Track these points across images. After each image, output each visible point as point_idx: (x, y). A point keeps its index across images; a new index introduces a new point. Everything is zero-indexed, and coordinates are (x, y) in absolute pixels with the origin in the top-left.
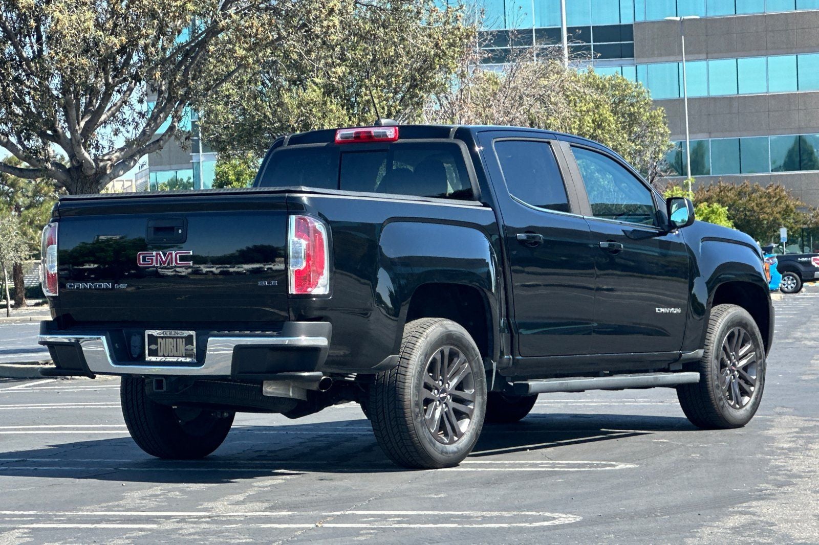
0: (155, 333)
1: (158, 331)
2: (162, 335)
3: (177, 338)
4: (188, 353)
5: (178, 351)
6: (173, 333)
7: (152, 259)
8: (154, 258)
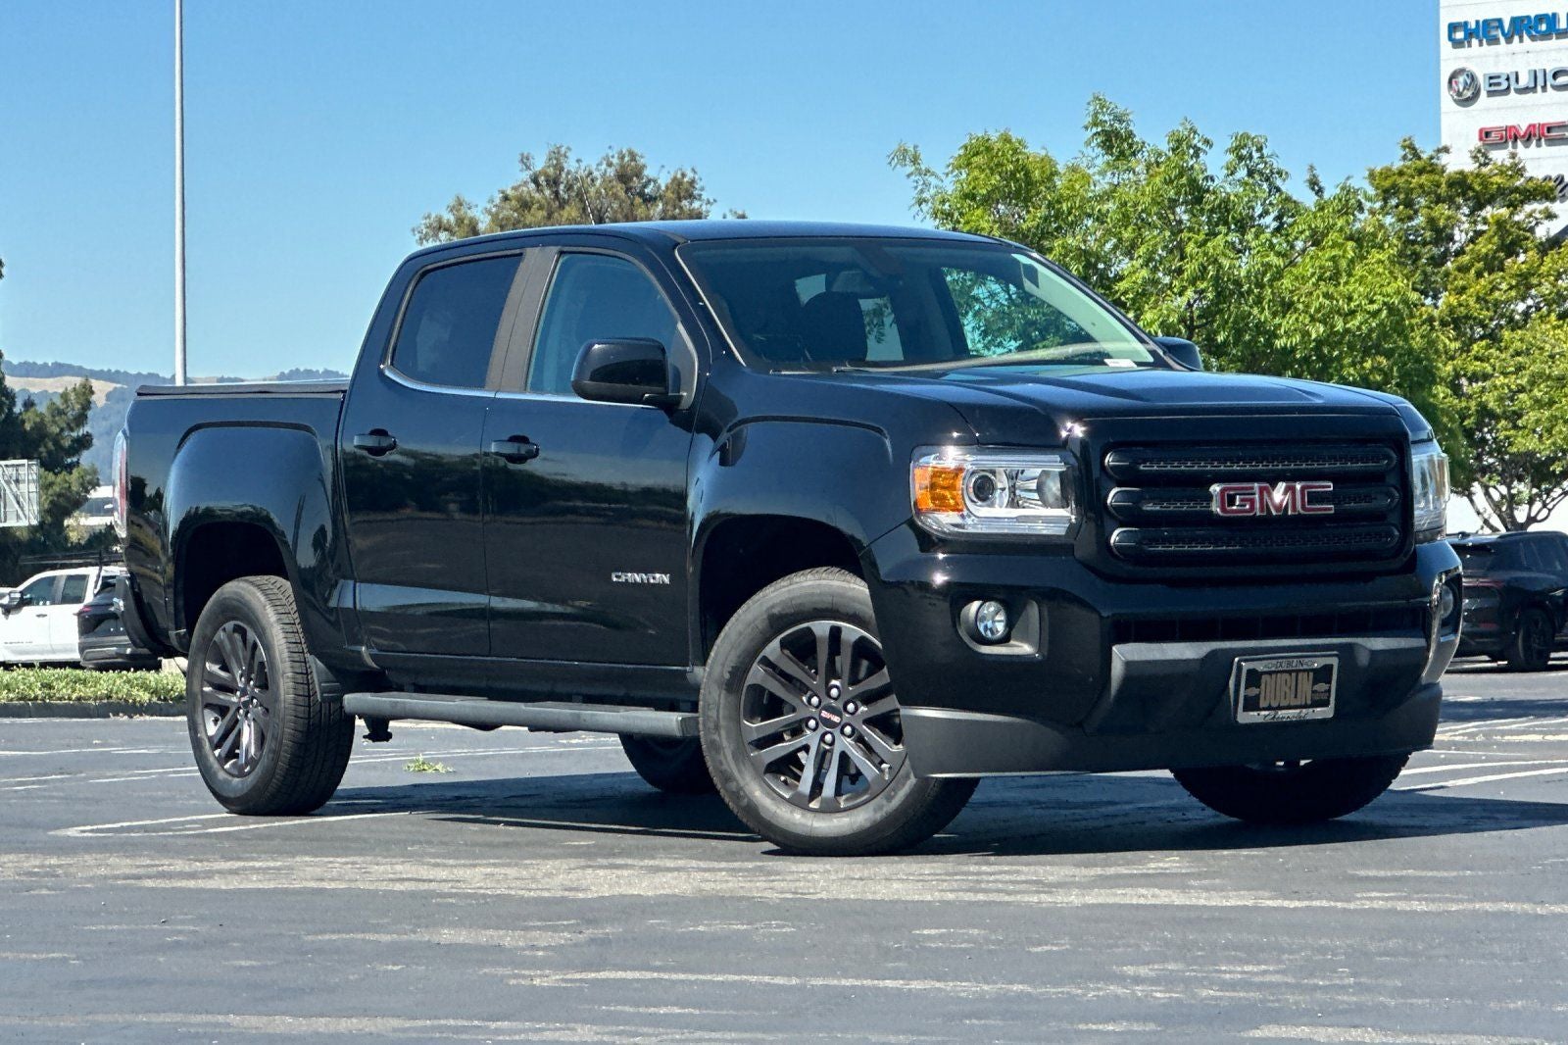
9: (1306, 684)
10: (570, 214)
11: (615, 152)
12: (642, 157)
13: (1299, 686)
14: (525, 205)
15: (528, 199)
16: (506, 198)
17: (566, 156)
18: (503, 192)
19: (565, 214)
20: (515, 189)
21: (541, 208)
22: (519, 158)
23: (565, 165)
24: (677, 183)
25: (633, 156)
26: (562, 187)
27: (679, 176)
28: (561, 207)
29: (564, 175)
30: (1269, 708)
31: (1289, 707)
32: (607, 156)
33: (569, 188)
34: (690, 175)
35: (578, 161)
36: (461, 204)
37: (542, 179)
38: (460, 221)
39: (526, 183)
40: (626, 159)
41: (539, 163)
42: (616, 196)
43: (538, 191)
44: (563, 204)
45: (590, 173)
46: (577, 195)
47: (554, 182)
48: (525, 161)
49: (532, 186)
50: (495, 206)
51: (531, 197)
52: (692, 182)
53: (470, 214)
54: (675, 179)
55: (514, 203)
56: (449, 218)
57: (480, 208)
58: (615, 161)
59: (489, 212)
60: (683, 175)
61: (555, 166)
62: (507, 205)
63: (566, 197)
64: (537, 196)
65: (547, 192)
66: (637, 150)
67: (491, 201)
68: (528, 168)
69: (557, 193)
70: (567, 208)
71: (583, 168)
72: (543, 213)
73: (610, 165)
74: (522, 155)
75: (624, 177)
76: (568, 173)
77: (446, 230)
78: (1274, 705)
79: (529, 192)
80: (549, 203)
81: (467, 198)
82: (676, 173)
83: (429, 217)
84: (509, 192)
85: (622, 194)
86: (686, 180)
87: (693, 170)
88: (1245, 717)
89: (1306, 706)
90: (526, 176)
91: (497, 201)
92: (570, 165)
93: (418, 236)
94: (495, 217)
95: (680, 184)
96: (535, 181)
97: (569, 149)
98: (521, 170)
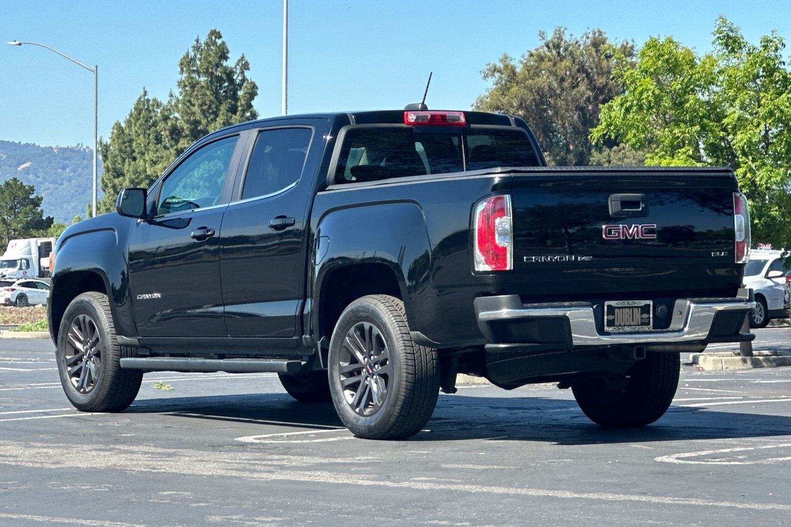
0: (613, 303)
1: (616, 302)
2: (621, 306)
3: (633, 307)
4: (643, 321)
5: (634, 320)
6: (631, 303)
7: (619, 232)
8: (621, 231)
10: (565, 64)
11: (590, 31)
12: (605, 33)
14: (541, 59)
15: (543, 55)
16: (531, 55)
17: (563, 33)
18: (529, 52)
19: (563, 64)
20: (537, 50)
21: (550, 60)
22: (538, 33)
23: (563, 37)
24: (624, 48)
25: (600, 33)
26: (562, 49)
27: (625, 44)
28: (561, 60)
29: (563, 43)
32: (586, 33)
33: (566, 50)
34: (631, 44)
35: (571, 35)
36: (507, 58)
37: (551, 45)
38: (506, 67)
39: (543, 47)
40: (597, 35)
41: (550, 36)
42: (591, 54)
43: (549, 51)
44: (562, 58)
45: (577, 42)
46: (570, 54)
47: (558, 47)
48: (542, 35)
49: (546, 49)
50: (525, 59)
51: (545, 54)
52: (632, 48)
53: (512, 63)
54: (622, 46)
55: (535, 57)
56: (500, 65)
57: (517, 60)
58: (591, 35)
59: (521, 62)
60: (627, 44)
61: (558, 38)
62: (532, 58)
63: (564, 54)
64: (549, 54)
65: (554, 52)
66: (602, 30)
67: (523, 56)
68: (544, 39)
69: (559, 53)
70: (565, 61)
71: (573, 38)
72: (551, 63)
73: (588, 38)
74: (540, 31)
75: (596, 45)
76: (565, 42)
77: (498, 72)
79: (544, 52)
80: (554, 58)
81: (510, 55)
82: (623, 42)
83: (489, 64)
84: (534, 52)
85: (594, 54)
86: (629, 46)
87: (633, 41)
90: (542, 43)
91: (526, 57)
92: (566, 37)
93: (483, 75)
94: (525, 65)
95: (625, 48)
96: (548, 46)
97: (566, 28)
98: (540, 40)
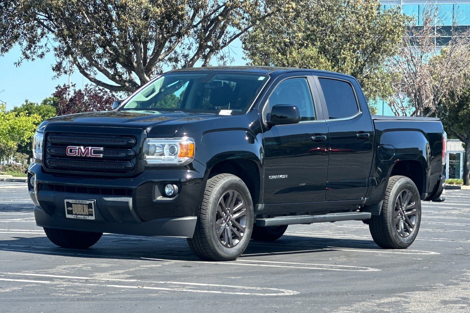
9: (86, 208)
13: (84, 208)
30: (76, 214)
31: (82, 215)
78: (77, 214)
88: (68, 216)
89: (87, 215)
